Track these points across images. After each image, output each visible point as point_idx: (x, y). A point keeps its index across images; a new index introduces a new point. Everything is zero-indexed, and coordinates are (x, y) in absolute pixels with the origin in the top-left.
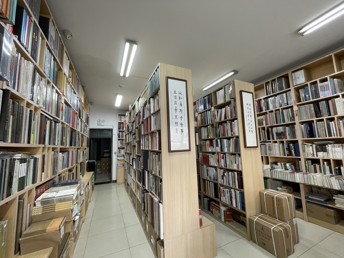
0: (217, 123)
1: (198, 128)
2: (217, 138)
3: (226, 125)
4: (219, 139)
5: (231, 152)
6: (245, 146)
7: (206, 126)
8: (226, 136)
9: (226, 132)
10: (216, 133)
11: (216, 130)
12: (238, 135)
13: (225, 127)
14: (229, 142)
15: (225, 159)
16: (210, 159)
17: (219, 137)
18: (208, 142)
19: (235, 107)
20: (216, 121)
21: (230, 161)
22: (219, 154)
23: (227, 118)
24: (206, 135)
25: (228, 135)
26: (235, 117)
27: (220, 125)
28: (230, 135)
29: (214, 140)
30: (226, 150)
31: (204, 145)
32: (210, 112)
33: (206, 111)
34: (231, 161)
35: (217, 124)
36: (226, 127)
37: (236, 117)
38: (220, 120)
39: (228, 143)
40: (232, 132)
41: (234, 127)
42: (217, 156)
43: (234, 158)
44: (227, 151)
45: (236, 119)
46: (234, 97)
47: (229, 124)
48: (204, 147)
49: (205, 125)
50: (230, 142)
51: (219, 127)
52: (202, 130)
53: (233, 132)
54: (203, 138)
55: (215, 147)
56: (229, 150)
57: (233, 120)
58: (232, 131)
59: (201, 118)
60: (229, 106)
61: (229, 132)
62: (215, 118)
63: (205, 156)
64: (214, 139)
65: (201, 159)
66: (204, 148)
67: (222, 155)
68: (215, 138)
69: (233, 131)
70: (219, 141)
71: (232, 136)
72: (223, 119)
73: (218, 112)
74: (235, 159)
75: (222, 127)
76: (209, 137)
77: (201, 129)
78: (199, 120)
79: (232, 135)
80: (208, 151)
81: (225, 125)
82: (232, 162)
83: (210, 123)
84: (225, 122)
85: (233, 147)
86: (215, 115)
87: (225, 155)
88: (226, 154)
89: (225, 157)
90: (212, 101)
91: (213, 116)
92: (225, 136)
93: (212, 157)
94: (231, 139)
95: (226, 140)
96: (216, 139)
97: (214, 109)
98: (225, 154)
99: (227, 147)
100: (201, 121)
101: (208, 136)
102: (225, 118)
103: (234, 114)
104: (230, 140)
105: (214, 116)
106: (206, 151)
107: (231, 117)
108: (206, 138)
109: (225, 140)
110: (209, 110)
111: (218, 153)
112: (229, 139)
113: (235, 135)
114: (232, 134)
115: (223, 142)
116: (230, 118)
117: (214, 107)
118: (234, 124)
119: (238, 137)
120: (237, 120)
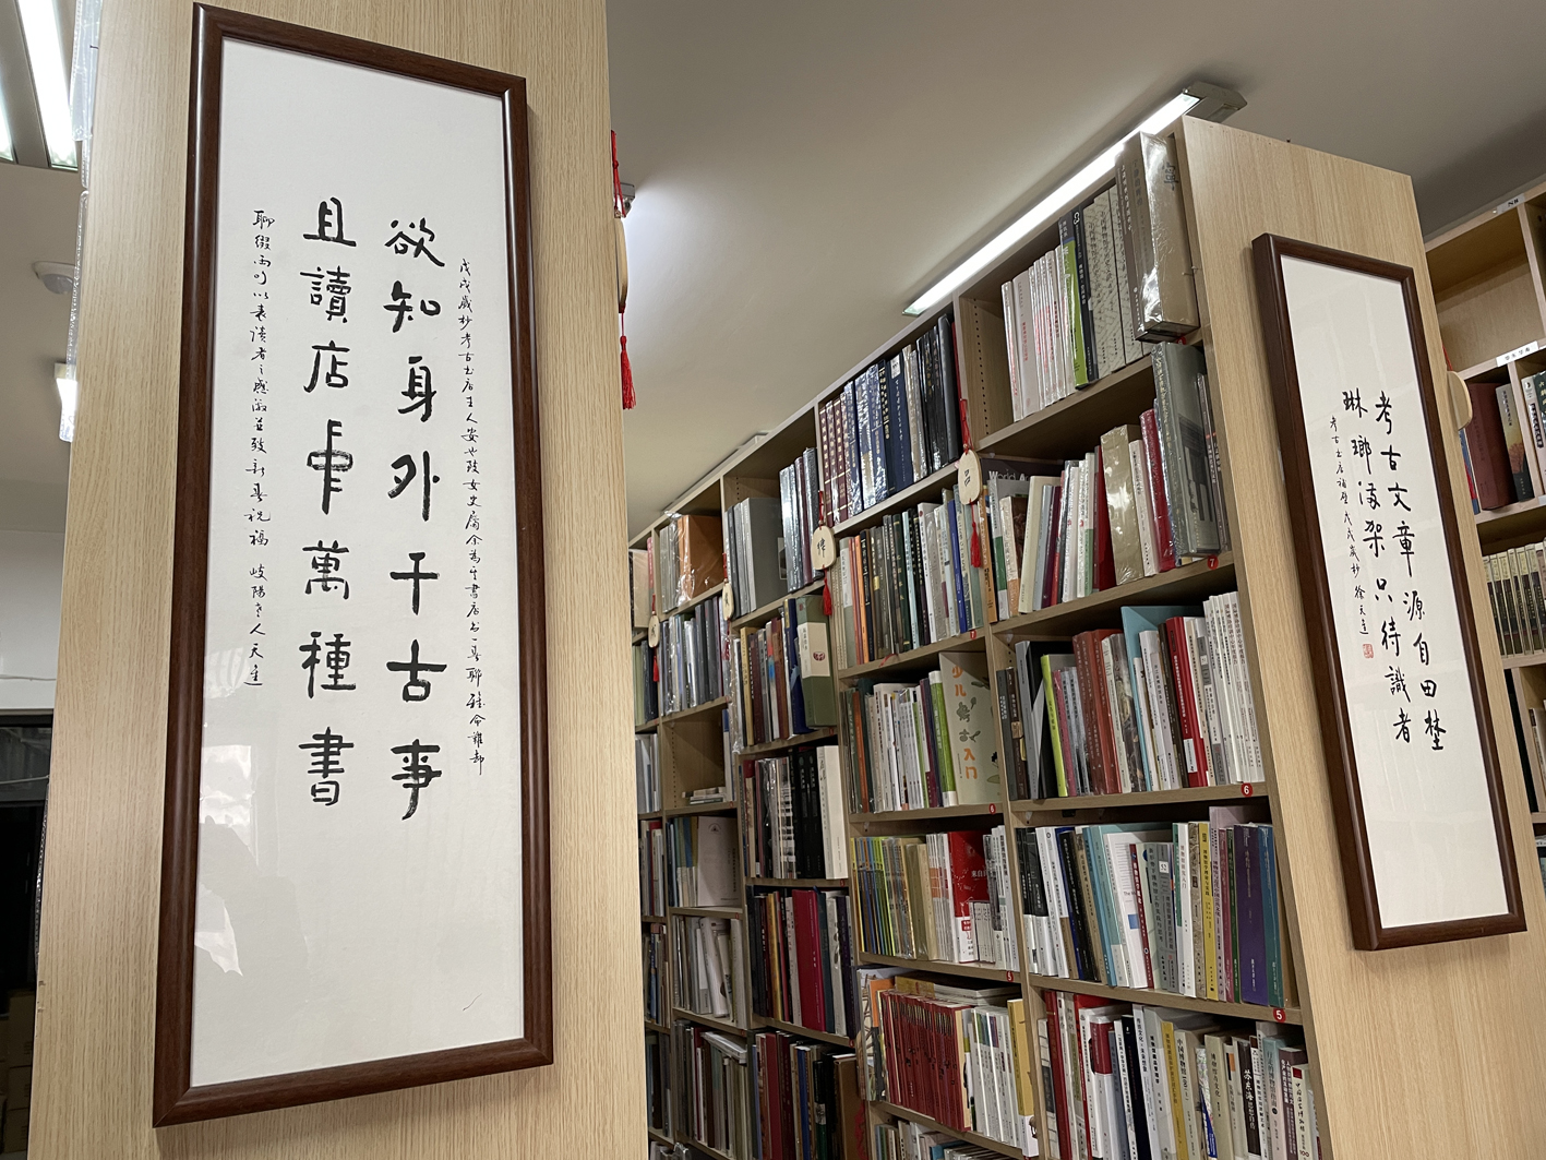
0: (1020, 632)
1: (840, 687)
2: (1029, 806)
3: (1119, 652)
4: (1046, 818)
5: (1191, 992)
6: (1364, 928)
7: (914, 673)
8: (1127, 788)
9: (1118, 734)
10: (1013, 744)
11: (1014, 714)
12: (1255, 776)
13: (1110, 678)
14: (1164, 867)
15: (1124, 1075)
16: (964, 1057)
17: (1051, 804)
18: (938, 852)
19: (1200, 441)
20: (1004, 614)
21: (1190, 1104)
22: (1064, 1006)
23: (1124, 575)
24: (918, 767)
25: (1140, 783)
26: (1211, 554)
27: (1046, 659)
28: (1163, 782)
29: (998, 832)
30: (1130, 967)
31: (898, 888)
32: (940, 512)
33: (910, 505)
34: (1201, 1107)
35: (1023, 646)
36: (1119, 678)
37: (1223, 561)
38: (1046, 603)
39: (1153, 875)
40: (1189, 744)
41: (1206, 680)
42: (1042, 1028)
43: (1236, 1074)
44: (1140, 982)
45: (1227, 581)
46: (1189, 321)
47: (1148, 640)
48: (901, 907)
49: (905, 657)
50: (1174, 869)
51: (1036, 676)
52: (874, 716)
53: (1199, 745)
54: (890, 801)
55: (1007, 912)
56: (1163, 961)
57: (1190, 599)
58: (1182, 725)
59: (868, 579)
60: (1135, 435)
61: (1157, 740)
62: (997, 581)
63: (919, 1013)
64: (997, 819)
65: (876, 1045)
66: (903, 925)
67: (1089, 1016)
68: (1009, 809)
69: (1193, 734)
70: (1046, 840)
71: (1193, 795)
72: (1077, 588)
73: (1020, 505)
74: (1248, 1087)
75: (1071, 675)
76: (950, 800)
77: (870, 700)
78: (848, 602)
79: (1188, 780)
80: (944, 958)
81: (1108, 659)
82: (1208, 1127)
83: (944, 631)
84: (1105, 619)
85: (1215, 926)
86: (995, 545)
87: (1129, 1024)
88: (1137, 1014)
89: (1122, 1053)
90: (964, 395)
91: (977, 561)
92: (1116, 788)
93: (985, 1041)
94: (1183, 829)
95: (1131, 838)
96: (1015, 823)
97: (985, 479)
98: (1121, 1008)
99: (1139, 920)
100: (868, 609)
101: (936, 784)
102: (1104, 569)
103: (1192, 519)
104: (1171, 837)
105: (985, 553)
106: (925, 958)
107: (1166, 561)
108: (920, 803)
109: (1116, 843)
110: (932, 496)
111: (1048, 996)
112: (1156, 819)
113: (1220, 774)
114: (1192, 766)
115: (1099, 864)
116: (1151, 569)
117: (979, 453)
118: (1201, 642)
119: (1258, 806)
120: (1234, 588)
